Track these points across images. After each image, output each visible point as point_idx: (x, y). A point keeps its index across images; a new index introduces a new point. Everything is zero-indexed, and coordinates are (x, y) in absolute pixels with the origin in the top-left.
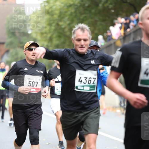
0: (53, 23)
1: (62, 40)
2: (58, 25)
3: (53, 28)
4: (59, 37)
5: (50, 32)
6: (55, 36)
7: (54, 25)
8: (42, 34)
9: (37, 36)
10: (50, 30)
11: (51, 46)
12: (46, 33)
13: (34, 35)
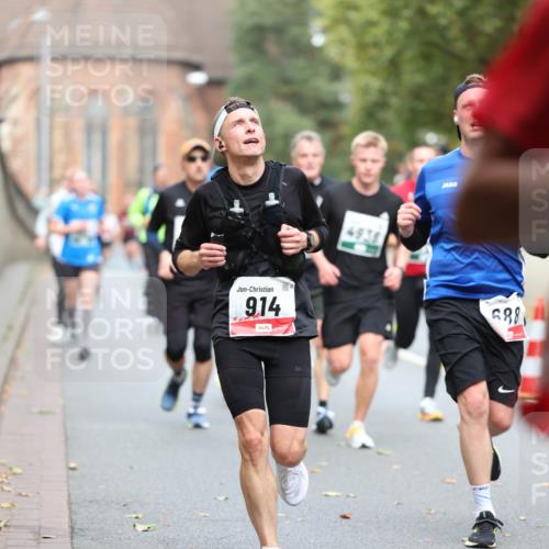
0: (406, 6)
1: (437, 70)
2: (422, 13)
3: (404, 25)
4: (426, 57)
5: (390, 42)
6: (409, 54)
7: (407, 13)
8: (362, 47)
9: (343, 55)
10: (390, 33)
11: (395, 93)
12: (376, 45)
13: (333, 53)
